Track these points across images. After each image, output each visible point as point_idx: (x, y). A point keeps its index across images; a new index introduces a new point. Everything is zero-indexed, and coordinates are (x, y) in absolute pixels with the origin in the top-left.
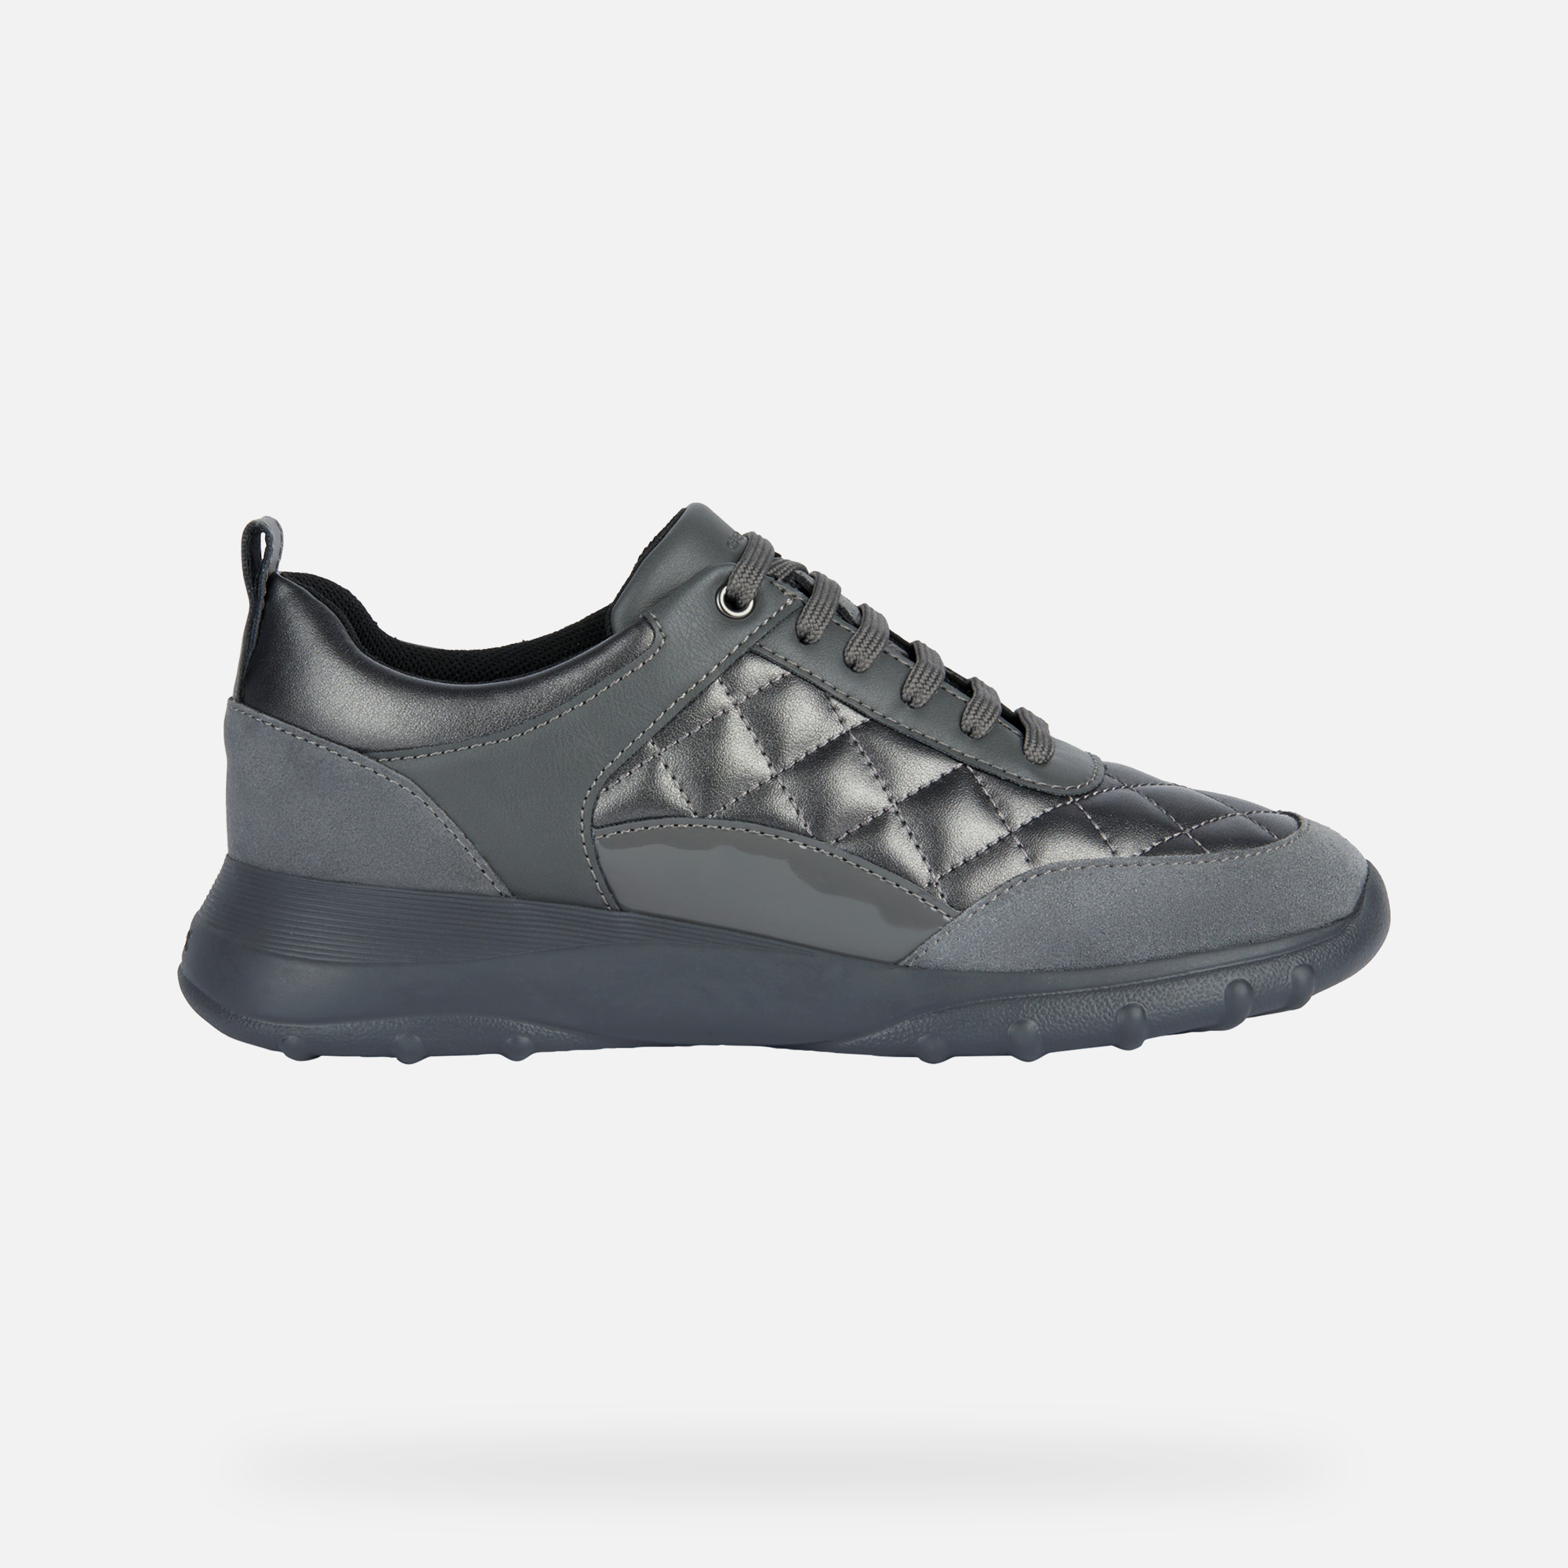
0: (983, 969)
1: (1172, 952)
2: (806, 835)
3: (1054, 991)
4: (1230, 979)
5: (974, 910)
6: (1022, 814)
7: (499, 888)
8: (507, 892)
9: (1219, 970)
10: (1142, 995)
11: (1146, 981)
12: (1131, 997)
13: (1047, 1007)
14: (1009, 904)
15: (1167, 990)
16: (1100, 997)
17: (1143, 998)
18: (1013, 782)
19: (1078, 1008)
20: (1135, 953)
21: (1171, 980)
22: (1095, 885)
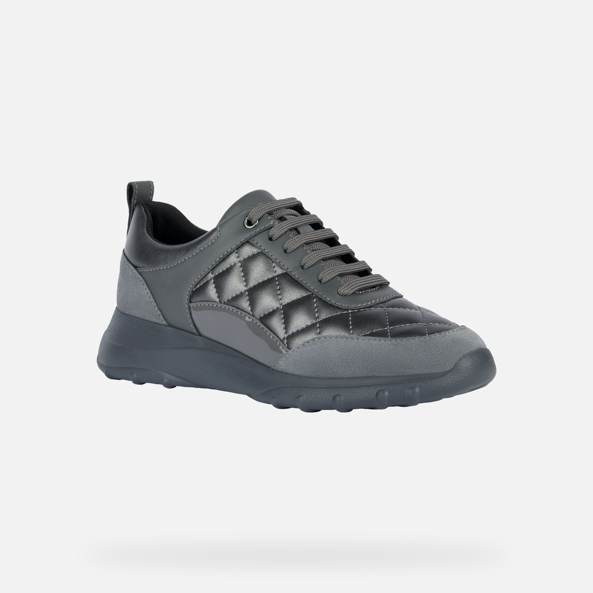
0: (295, 374)
1: (361, 375)
2: (250, 314)
3: (315, 385)
4: (379, 389)
5: (293, 350)
6: (324, 315)
7: (164, 322)
8: (167, 324)
9: (376, 385)
10: (344, 391)
11: (348, 386)
12: (340, 391)
13: (310, 391)
14: (305, 349)
15: (354, 390)
16: (329, 390)
17: (343, 392)
18: (327, 302)
19: (320, 393)
20: (346, 374)
21: (356, 386)
22: (337, 345)
